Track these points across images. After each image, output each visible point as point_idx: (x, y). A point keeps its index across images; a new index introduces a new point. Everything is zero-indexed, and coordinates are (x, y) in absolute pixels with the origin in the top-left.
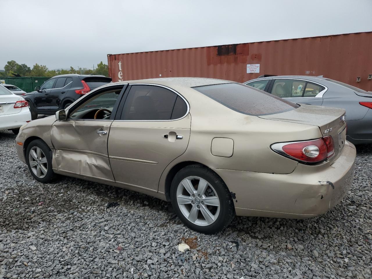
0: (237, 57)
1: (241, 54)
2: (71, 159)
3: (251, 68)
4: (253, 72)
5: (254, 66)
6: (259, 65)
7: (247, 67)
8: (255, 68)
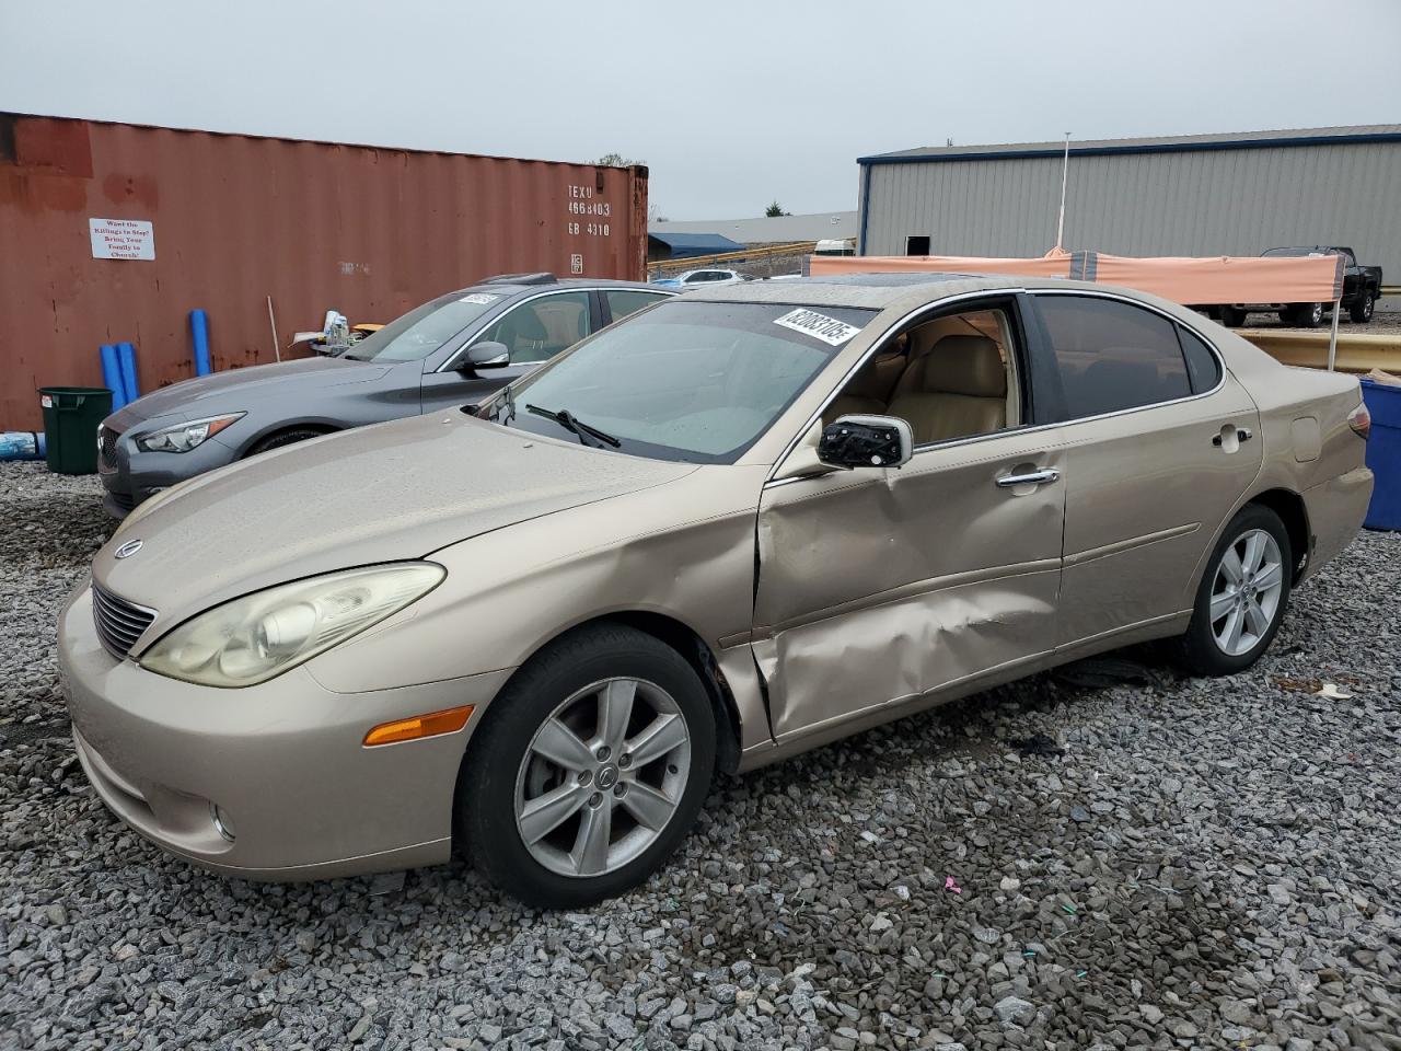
0: (26, 180)
1: (48, 164)
2: (849, 650)
3: (111, 236)
4: (125, 254)
5: (130, 229)
6: (147, 226)
7: (92, 231)
8: (131, 236)
